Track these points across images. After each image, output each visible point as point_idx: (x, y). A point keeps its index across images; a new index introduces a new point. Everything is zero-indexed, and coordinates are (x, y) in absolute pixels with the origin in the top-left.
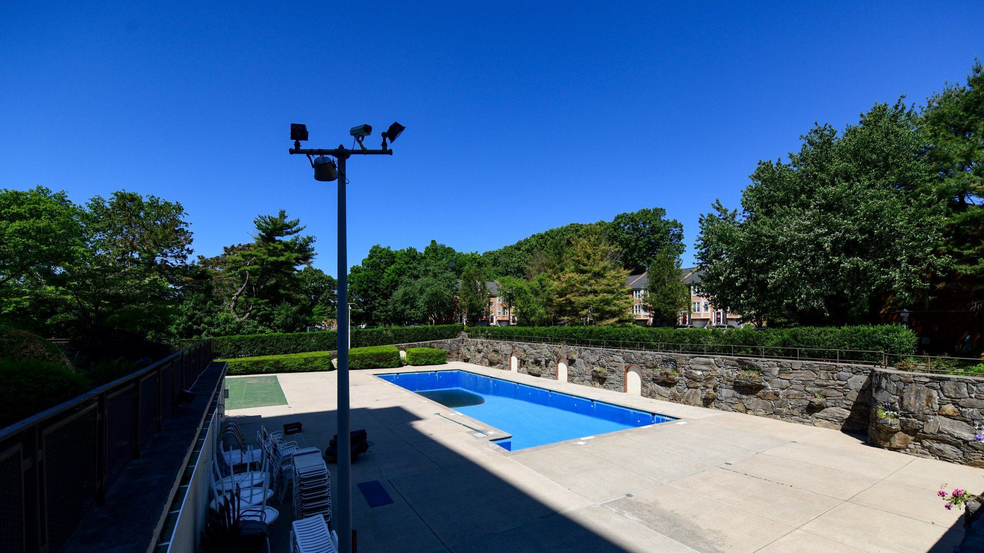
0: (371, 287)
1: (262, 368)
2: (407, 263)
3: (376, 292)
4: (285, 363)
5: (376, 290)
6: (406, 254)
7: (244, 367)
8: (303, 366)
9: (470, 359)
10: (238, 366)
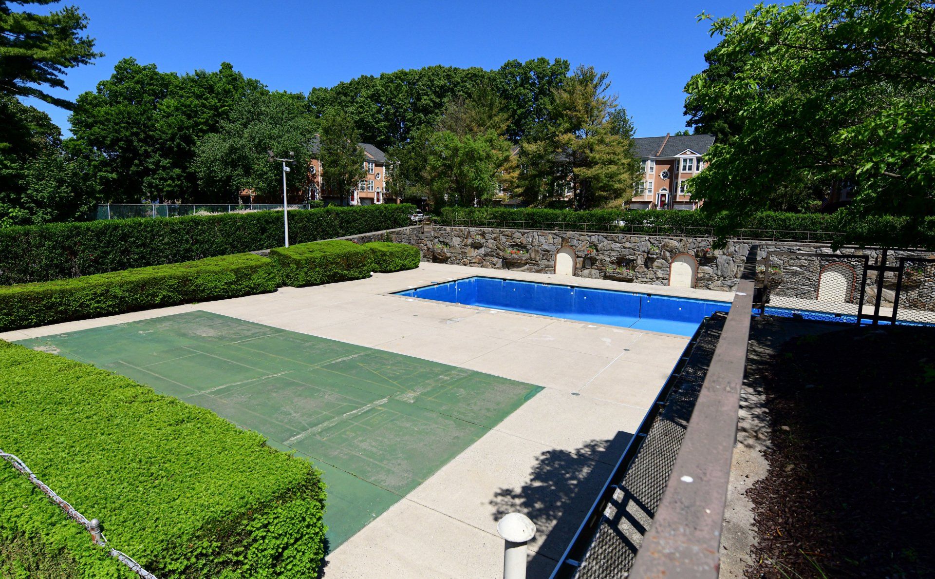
0: (136, 134)
1: (154, 295)
2: (198, 97)
3: (148, 144)
4: (199, 281)
5: (148, 140)
6: (193, 81)
7: (115, 297)
8: (233, 286)
9: (450, 257)
10: (102, 295)
